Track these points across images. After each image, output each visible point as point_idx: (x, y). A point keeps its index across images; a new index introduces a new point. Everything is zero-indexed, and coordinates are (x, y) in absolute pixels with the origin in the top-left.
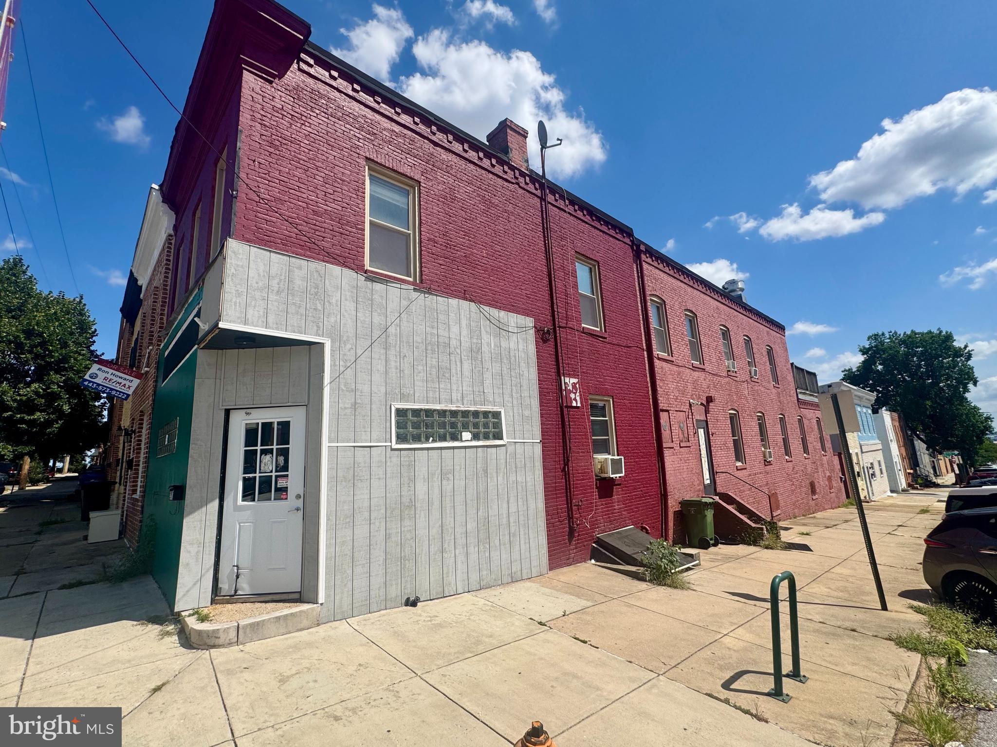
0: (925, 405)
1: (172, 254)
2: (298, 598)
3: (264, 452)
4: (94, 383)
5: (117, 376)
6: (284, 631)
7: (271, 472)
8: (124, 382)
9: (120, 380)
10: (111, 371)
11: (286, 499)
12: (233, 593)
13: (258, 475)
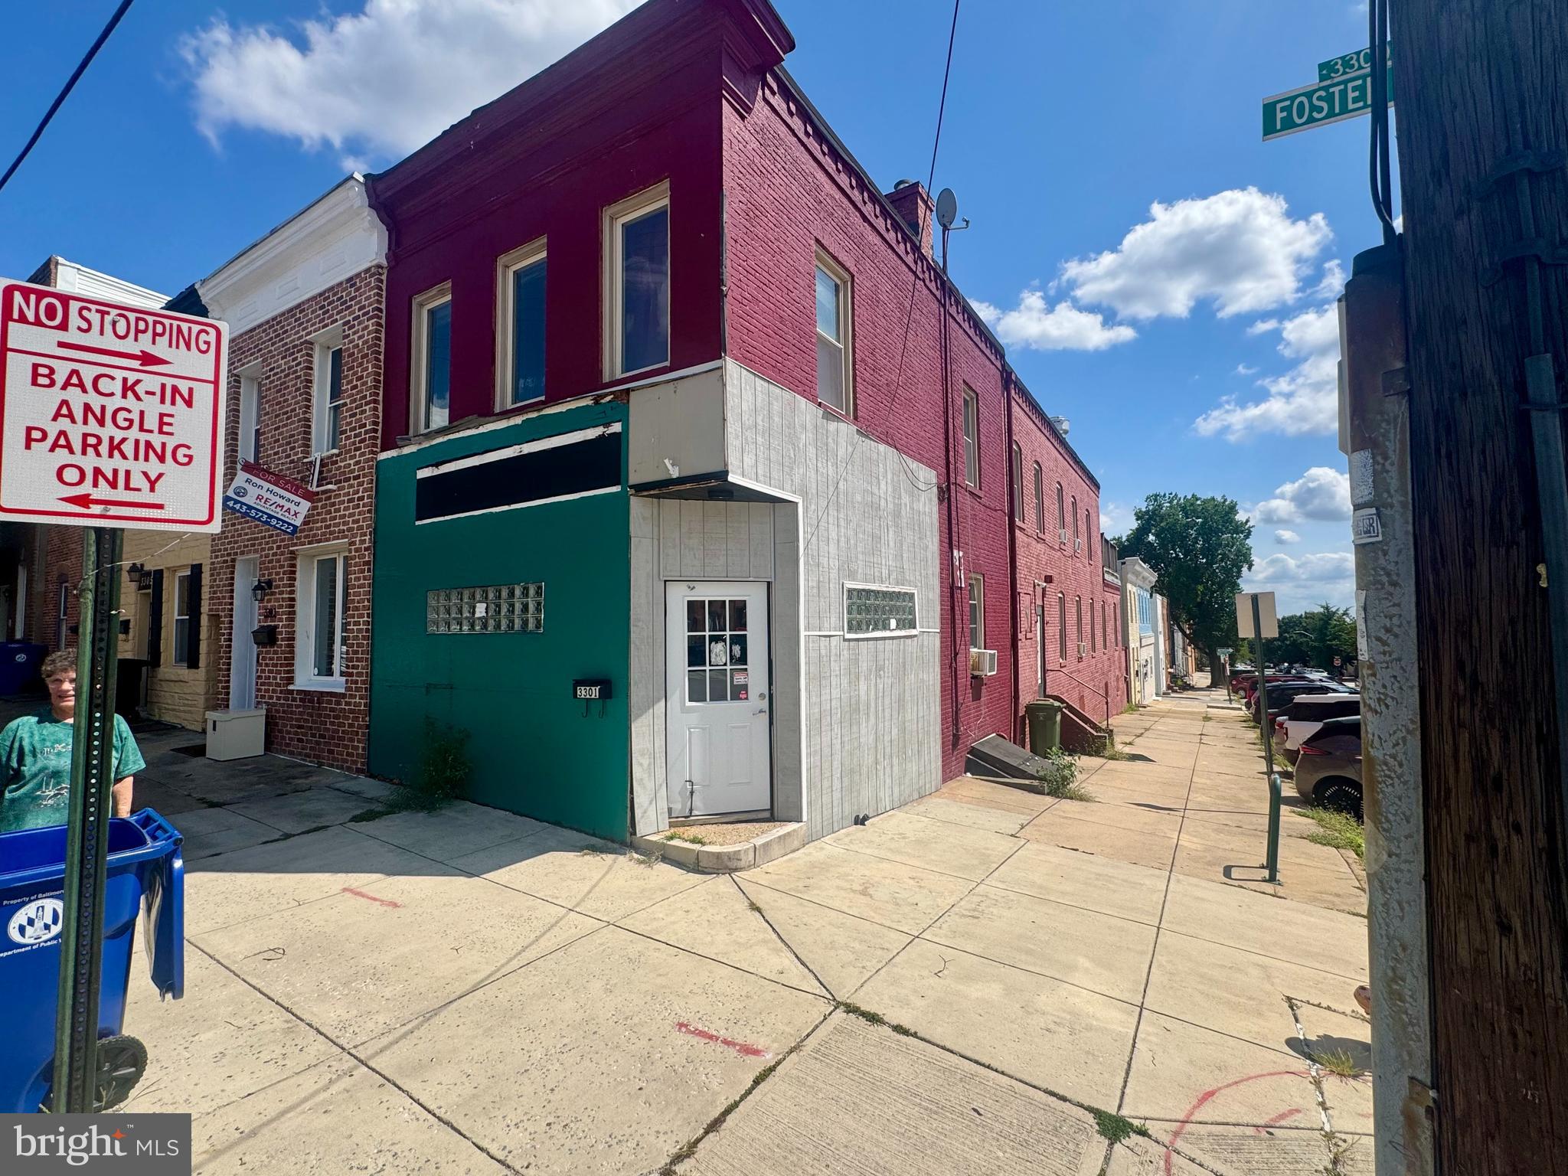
0: (1196, 590)
1: (384, 300)
2: (771, 816)
3: (715, 639)
4: (243, 504)
5: (275, 494)
6: (783, 852)
7: (725, 664)
8: (287, 505)
9: (281, 502)
10: (266, 485)
11: (747, 699)
12: (687, 813)
13: (708, 668)
